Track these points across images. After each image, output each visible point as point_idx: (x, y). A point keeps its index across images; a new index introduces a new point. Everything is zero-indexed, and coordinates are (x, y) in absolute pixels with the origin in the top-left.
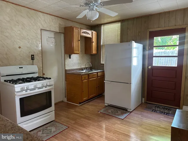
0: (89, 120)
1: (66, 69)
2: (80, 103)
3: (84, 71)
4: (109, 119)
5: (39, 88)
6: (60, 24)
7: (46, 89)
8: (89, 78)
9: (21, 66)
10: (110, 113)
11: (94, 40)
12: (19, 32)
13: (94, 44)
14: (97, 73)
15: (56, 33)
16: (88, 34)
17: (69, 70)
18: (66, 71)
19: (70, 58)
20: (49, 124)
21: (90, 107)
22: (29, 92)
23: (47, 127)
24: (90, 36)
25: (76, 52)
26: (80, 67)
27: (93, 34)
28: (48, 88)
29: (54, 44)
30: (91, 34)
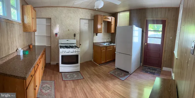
0: (99, 78)
1: (94, 42)
2: (100, 64)
3: (105, 44)
4: (114, 79)
5: (71, 52)
6: (91, 14)
7: (75, 53)
8: (106, 49)
9: (68, 40)
10: (116, 74)
11: (113, 23)
12: (69, 22)
13: (113, 26)
14: (113, 45)
15: (89, 20)
16: (108, 19)
17: (96, 43)
18: (93, 43)
19: (97, 35)
20: (75, 73)
21: (105, 68)
22: (66, 53)
23: (73, 74)
24: (110, 20)
25: (99, 32)
26: (103, 41)
27: (112, 19)
28: (76, 53)
29: (87, 27)
30: (110, 19)
